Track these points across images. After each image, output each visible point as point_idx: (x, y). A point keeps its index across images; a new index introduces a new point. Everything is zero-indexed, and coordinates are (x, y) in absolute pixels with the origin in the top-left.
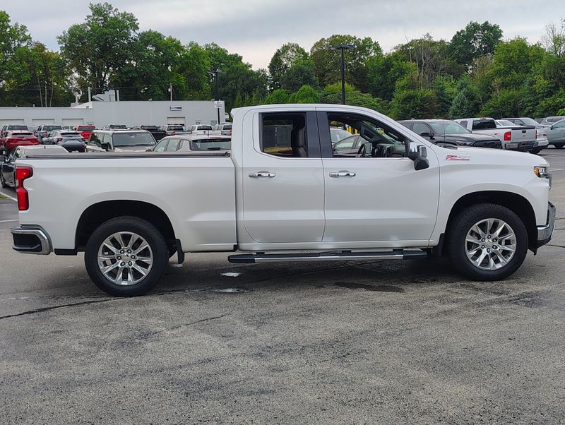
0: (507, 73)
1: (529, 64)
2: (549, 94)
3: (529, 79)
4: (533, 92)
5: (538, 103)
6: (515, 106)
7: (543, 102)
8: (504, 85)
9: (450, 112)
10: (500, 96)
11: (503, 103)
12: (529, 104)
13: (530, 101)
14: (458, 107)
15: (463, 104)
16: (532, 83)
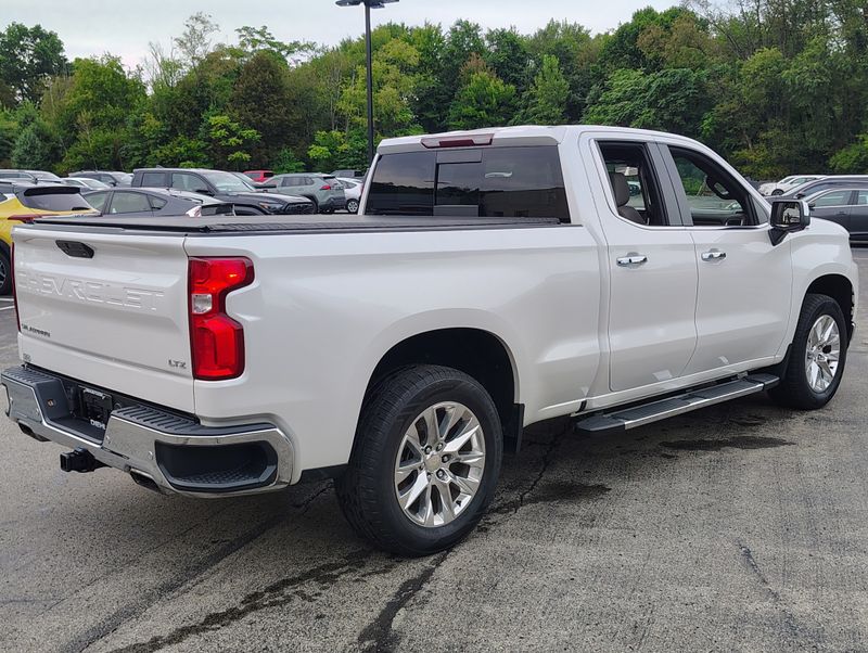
0: (97, 106)
1: (129, 96)
2: (164, 141)
3: (132, 117)
4: (141, 137)
5: (149, 153)
6: (115, 154)
7: (158, 151)
8: (95, 123)
9: (13, 159)
10: (91, 138)
11: (98, 150)
12: (136, 153)
13: (137, 149)
14: (26, 151)
15: (33, 147)
16: (137, 124)
